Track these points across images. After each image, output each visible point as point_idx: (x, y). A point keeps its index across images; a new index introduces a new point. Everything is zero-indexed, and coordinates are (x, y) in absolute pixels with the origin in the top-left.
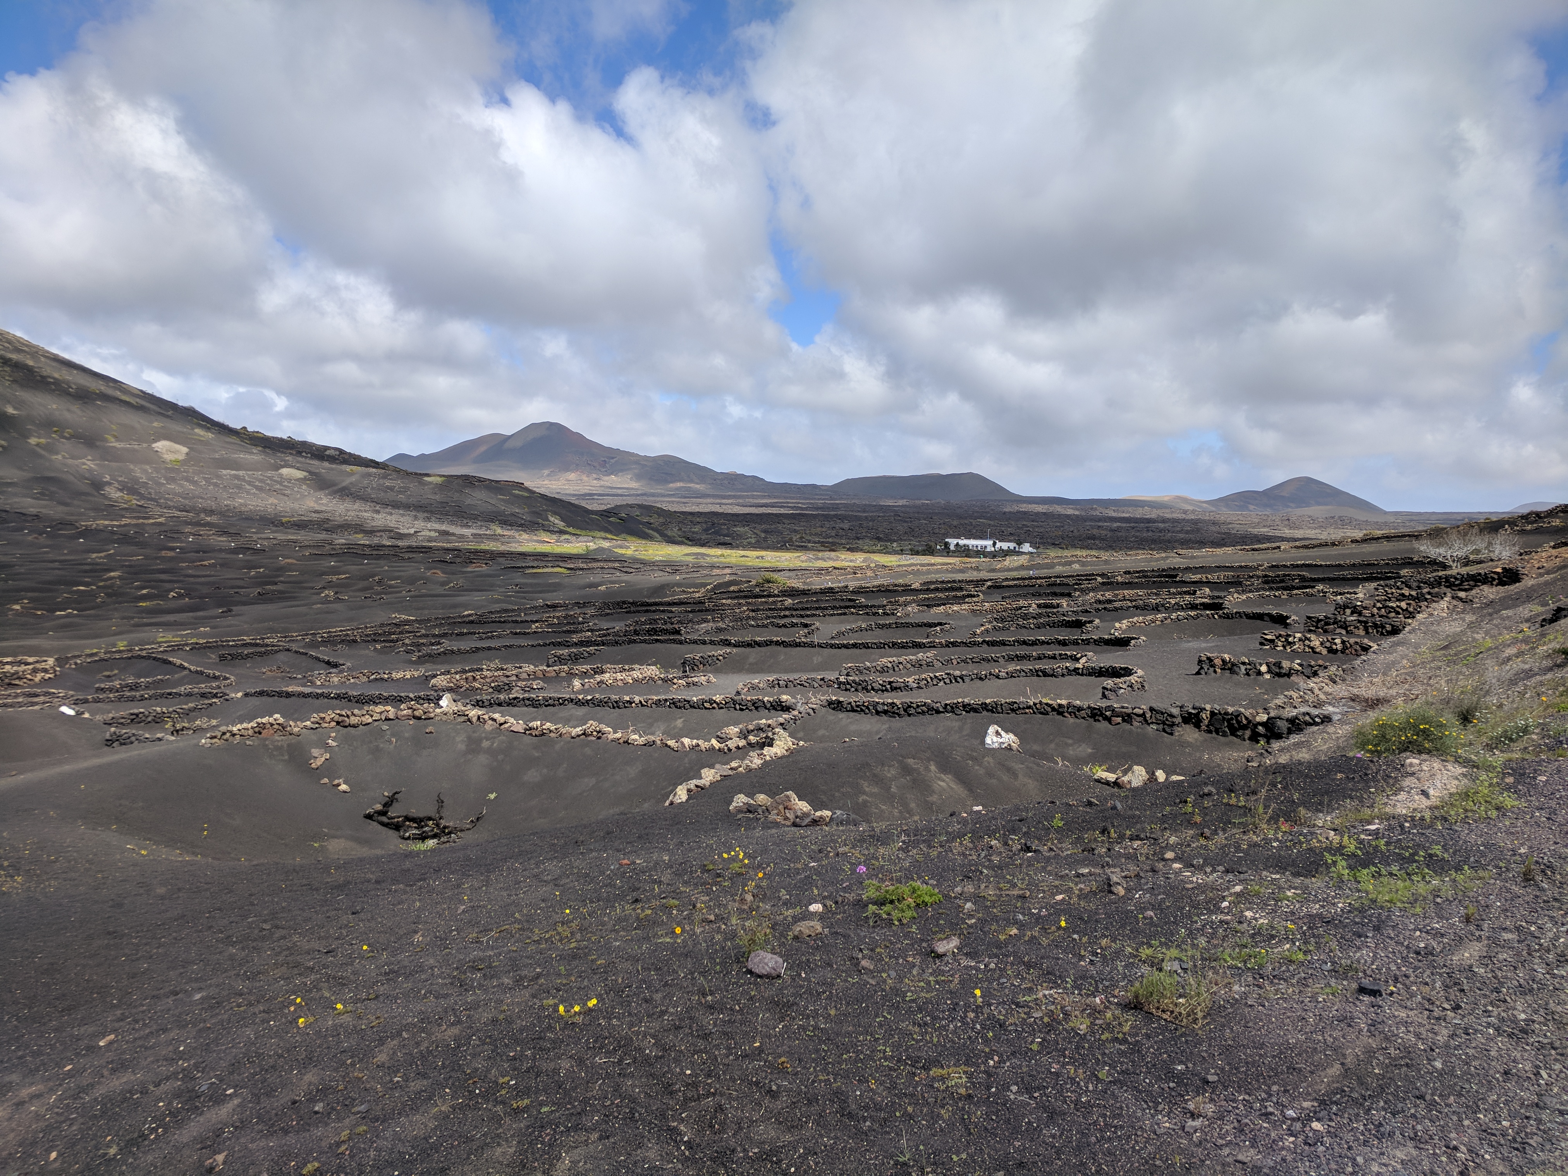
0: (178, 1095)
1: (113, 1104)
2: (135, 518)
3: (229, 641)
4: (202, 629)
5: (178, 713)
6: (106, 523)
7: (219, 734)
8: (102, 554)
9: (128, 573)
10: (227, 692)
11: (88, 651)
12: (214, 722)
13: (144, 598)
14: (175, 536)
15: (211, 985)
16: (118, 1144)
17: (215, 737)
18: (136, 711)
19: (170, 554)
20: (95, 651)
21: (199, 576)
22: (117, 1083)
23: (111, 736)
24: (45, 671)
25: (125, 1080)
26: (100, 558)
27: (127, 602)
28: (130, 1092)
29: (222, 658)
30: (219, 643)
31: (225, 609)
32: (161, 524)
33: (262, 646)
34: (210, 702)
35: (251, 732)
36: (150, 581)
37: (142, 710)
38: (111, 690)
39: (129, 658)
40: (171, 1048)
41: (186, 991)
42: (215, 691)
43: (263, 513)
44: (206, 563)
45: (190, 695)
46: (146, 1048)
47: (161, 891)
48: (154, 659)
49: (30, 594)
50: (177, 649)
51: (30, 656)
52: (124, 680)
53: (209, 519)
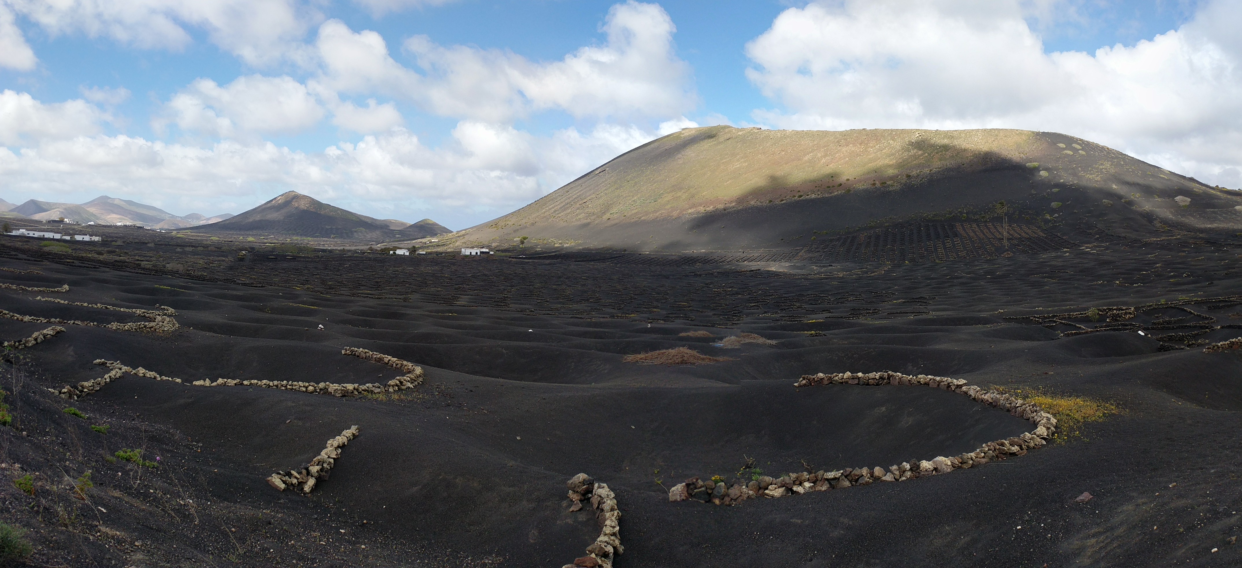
0: (1209, 511)
1: (1179, 511)
2: (1167, 236)
3: (1213, 299)
4: (1199, 293)
5: (1190, 336)
6: (1154, 239)
7: (1212, 347)
8: (1153, 255)
9: (1164, 265)
10: (1213, 326)
11: (1148, 304)
12: (1207, 341)
13: (1172, 277)
14: (1186, 245)
15: (1218, 467)
16: (1183, 528)
17: (1210, 348)
18: (1171, 334)
19: (1183, 254)
20: (1151, 304)
21: (1198, 265)
22: (1181, 503)
23: (1160, 346)
24: (1130, 313)
25: (1183, 502)
26: (1152, 257)
27: (1164, 279)
28: (1186, 507)
29: (1209, 308)
30: (1208, 300)
31: (1210, 282)
32: (1179, 239)
33: (1229, 302)
34: (1205, 331)
35: (1227, 346)
36: (1175, 268)
37: (1173, 334)
38: (1158, 324)
39: (1166, 308)
40: (1203, 492)
41: (1206, 468)
42: (1207, 325)
43: (1227, 231)
44: (1200, 258)
45: (1195, 327)
46: (1191, 490)
47: (1189, 422)
48: (1178, 308)
49: (1123, 276)
50: (1188, 303)
51: (1124, 306)
52: (1164, 319)
53: (1201, 235)
